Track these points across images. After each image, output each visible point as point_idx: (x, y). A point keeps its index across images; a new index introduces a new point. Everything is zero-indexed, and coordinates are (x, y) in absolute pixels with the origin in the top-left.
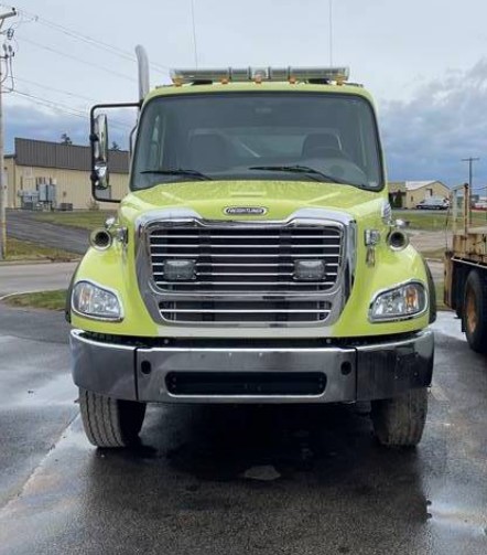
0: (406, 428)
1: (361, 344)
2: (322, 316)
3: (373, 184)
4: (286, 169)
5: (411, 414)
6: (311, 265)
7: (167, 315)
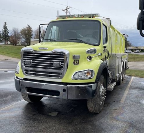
0: (92, 108)
1: (69, 85)
2: (59, 76)
3: (97, 44)
4: (74, 39)
5: (93, 105)
6: (56, 63)
7: (26, 73)
